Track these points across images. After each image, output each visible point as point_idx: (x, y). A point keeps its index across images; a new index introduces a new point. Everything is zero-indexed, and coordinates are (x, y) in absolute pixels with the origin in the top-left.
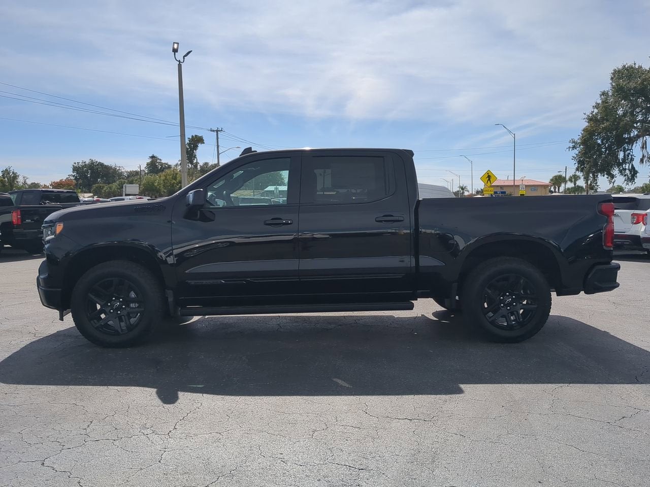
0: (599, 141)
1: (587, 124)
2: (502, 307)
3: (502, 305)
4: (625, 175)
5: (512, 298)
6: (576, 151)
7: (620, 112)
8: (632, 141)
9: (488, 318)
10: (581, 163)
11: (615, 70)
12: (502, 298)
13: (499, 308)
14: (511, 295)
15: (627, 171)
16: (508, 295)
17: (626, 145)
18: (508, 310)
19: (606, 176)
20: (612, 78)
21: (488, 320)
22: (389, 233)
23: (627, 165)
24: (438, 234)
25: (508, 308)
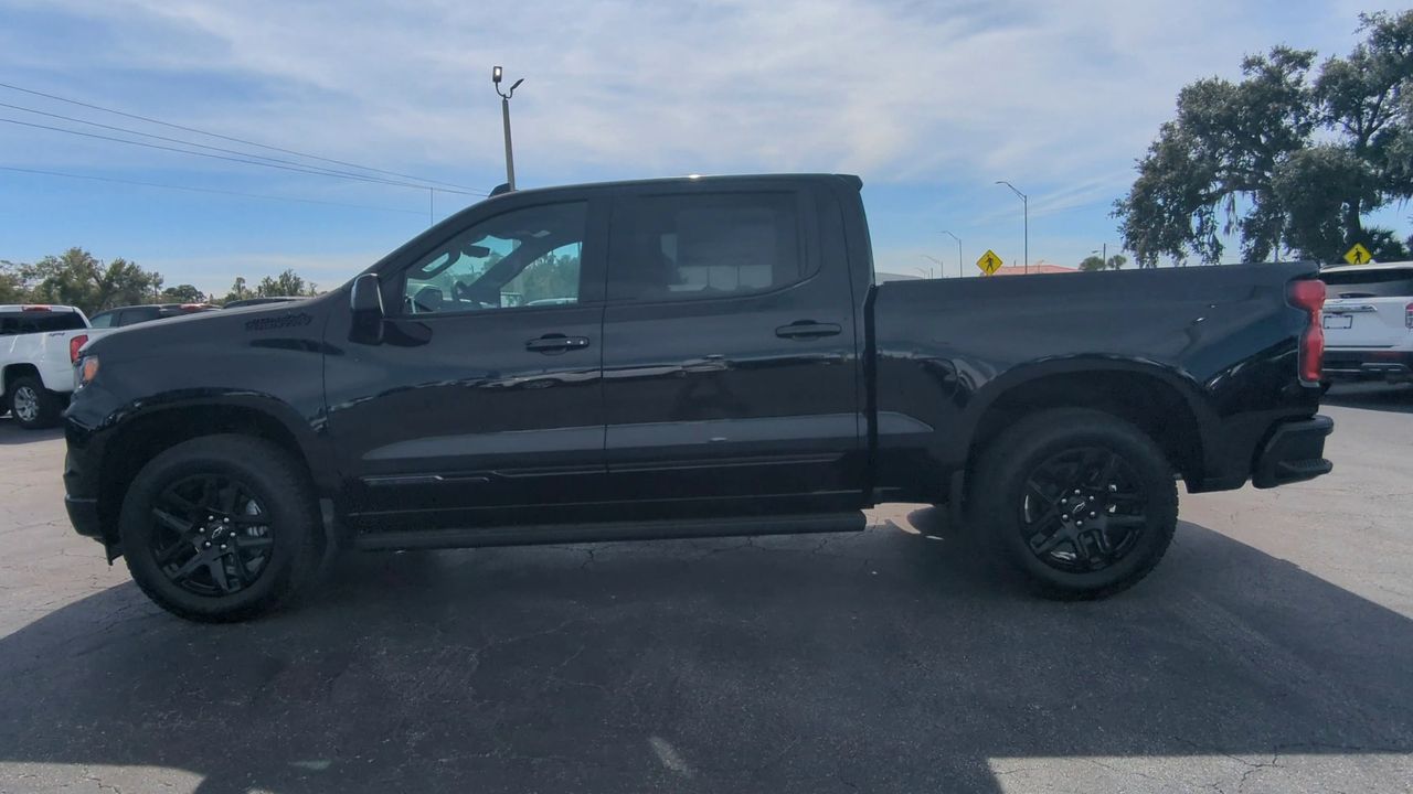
0: (1160, 202)
1: (1140, 175)
2: (1067, 520)
3: (1065, 516)
4: (1203, 253)
5: (1088, 502)
6: (1123, 219)
7: (1192, 156)
8: (1212, 199)
9: (1034, 547)
10: (1132, 236)
11: (1184, 90)
12: (1064, 500)
13: (1059, 524)
14: (1085, 493)
15: (1206, 246)
16: (1079, 495)
17: (1202, 207)
18: (1079, 527)
19: (1171, 255)
20: (1179, 103)
21: (1033, 551)
22: (827, 360)
23: (1206, 236)
24: (924, 361)
25: (1079, 523)
